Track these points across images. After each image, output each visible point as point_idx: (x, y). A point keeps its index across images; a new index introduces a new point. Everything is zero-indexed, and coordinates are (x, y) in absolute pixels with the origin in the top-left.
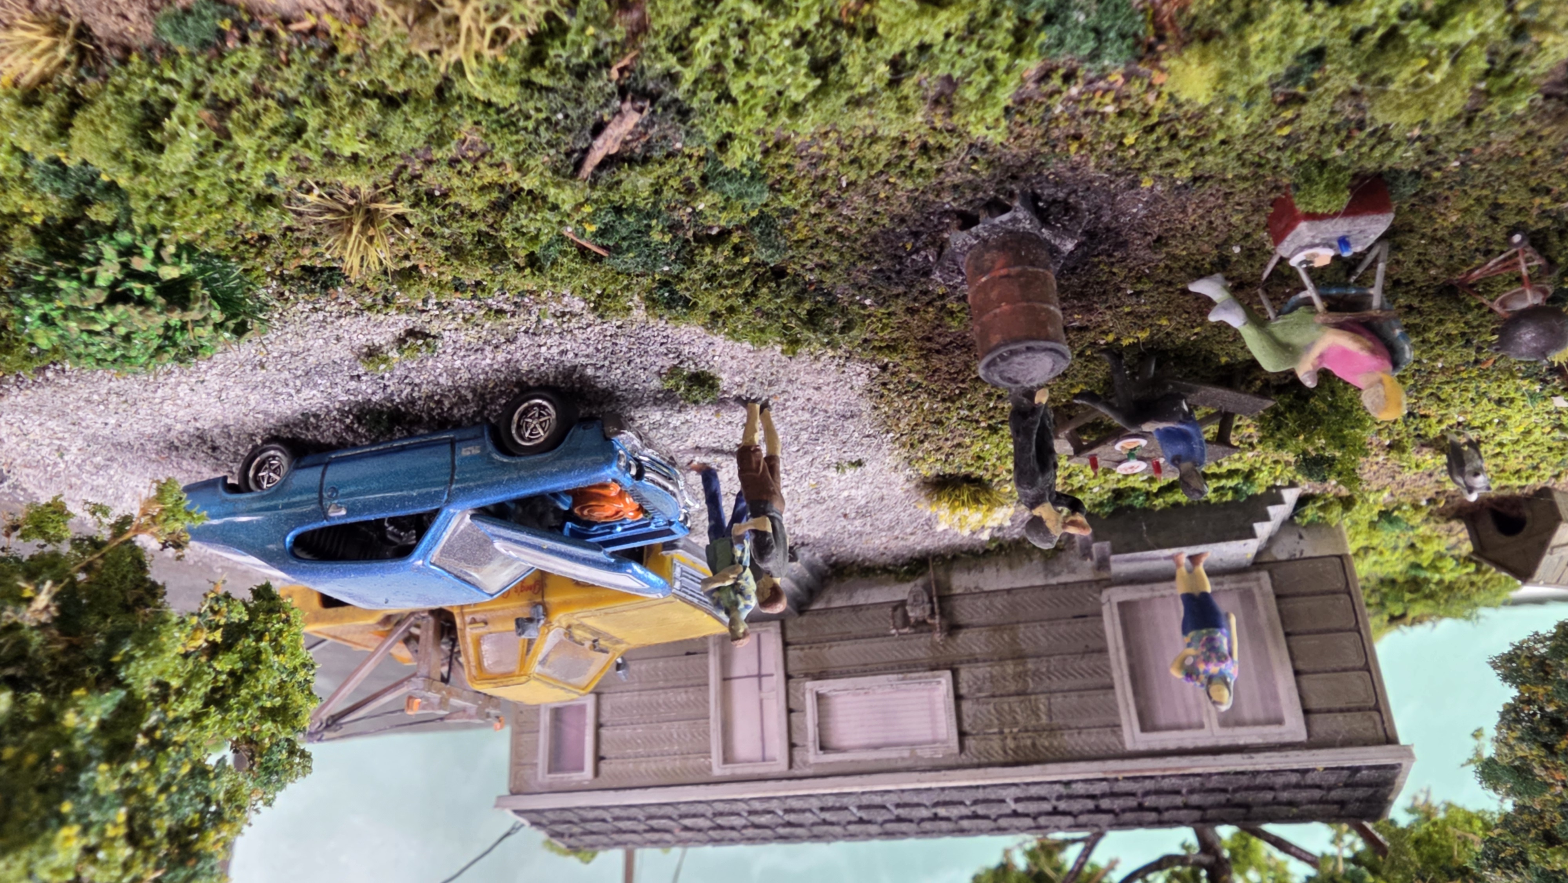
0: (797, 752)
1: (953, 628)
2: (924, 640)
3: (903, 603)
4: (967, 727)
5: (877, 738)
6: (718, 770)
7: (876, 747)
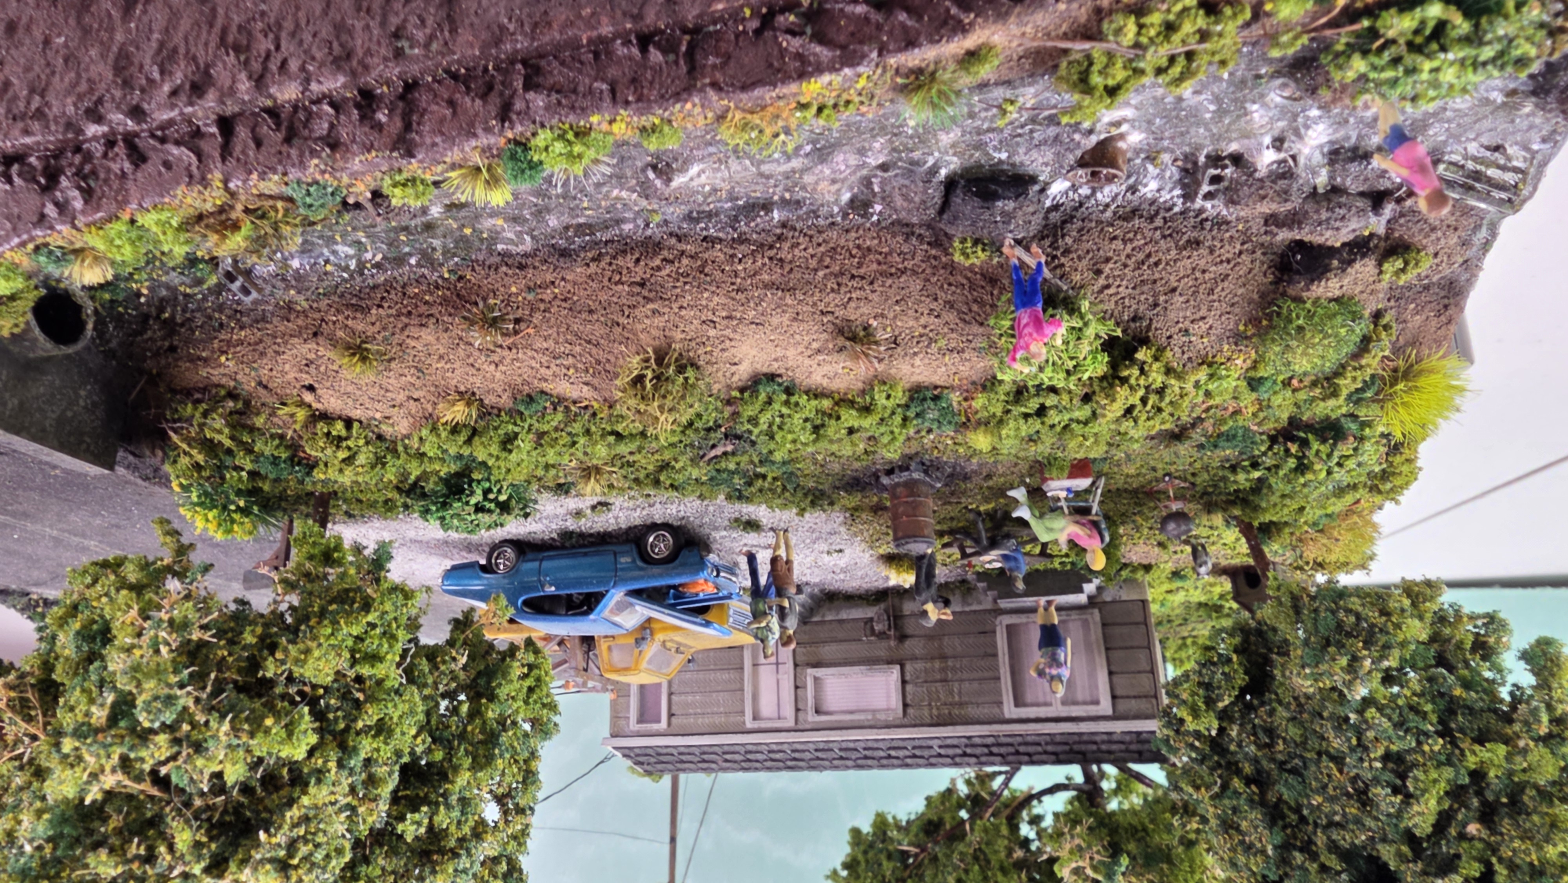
0: (801, 714)
1: (902, 637)
2: (884, 644)
3: (871, 620)
4: (908, 701)
5: (852, 706)
6: (750, 724)
7: (851, 712)
